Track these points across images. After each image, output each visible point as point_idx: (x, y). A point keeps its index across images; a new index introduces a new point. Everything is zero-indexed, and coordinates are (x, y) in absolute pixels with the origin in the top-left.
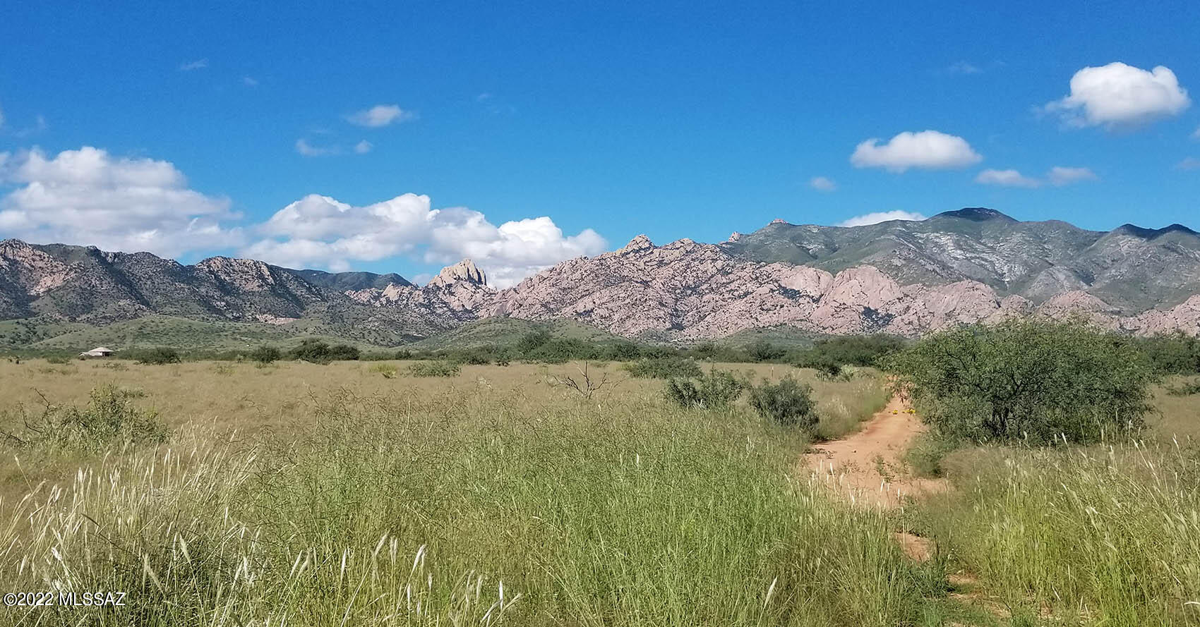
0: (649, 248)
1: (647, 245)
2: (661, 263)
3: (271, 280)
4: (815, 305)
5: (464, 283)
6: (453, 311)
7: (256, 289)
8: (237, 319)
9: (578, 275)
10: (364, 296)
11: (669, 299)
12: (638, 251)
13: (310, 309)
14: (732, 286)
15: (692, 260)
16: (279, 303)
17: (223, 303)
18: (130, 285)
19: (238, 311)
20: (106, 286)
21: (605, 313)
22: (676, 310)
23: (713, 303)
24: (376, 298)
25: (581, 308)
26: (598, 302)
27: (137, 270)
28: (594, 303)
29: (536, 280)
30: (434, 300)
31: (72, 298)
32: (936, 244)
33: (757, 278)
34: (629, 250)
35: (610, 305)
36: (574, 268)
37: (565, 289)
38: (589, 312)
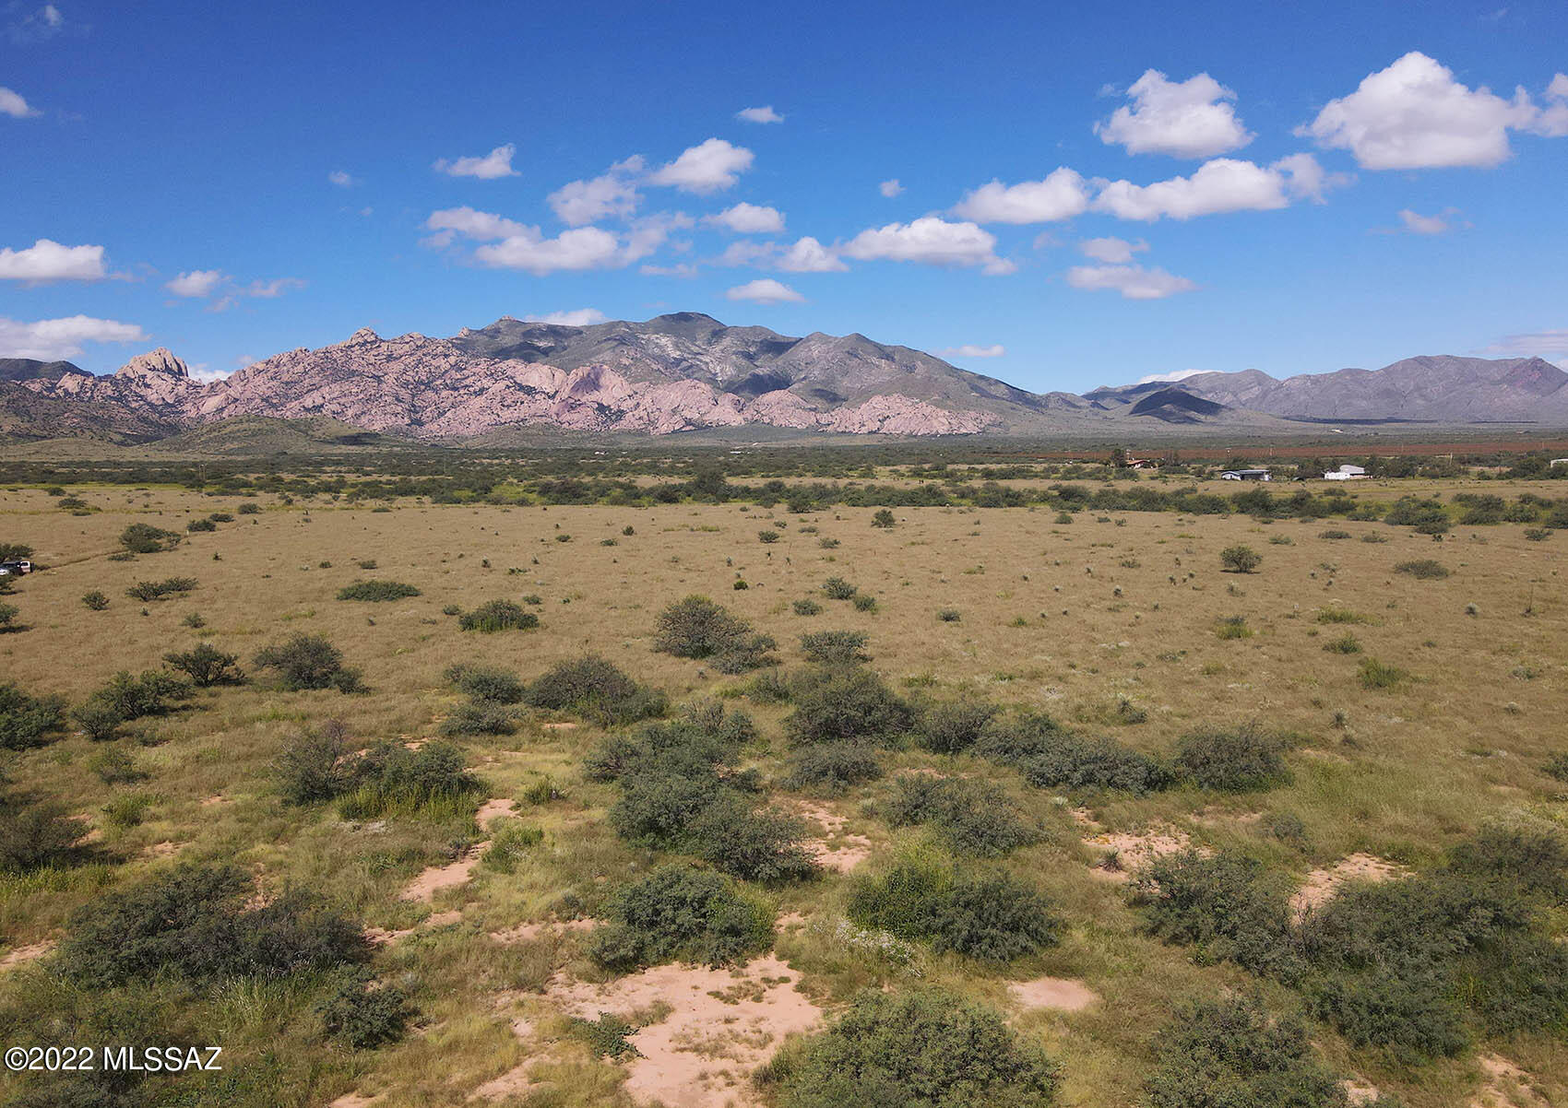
0: (375, 342)
1: (373, 338)
2: (390, 358)
4: (551, 402)
5: (161, 374)
6: (151, 405)
9: (300, 368)
10: (34, 387)
11: (404, 393)
12: (364, 345)
14: (467, 382)
15: (423, 355)
21: (335, 407)
22: (413, 406)
23: (452, 399)
24: (50, 389)
25: (308, 402)
26: (328, 397)
28: (323, 397)
29: (249, 373)
30: (126, 393)
32: (657, 345)
33: (492, 374)
34: (354, 342)
35: (342, 401)
36: (295, 361)
37: (287, 383)
38: (319, 408)
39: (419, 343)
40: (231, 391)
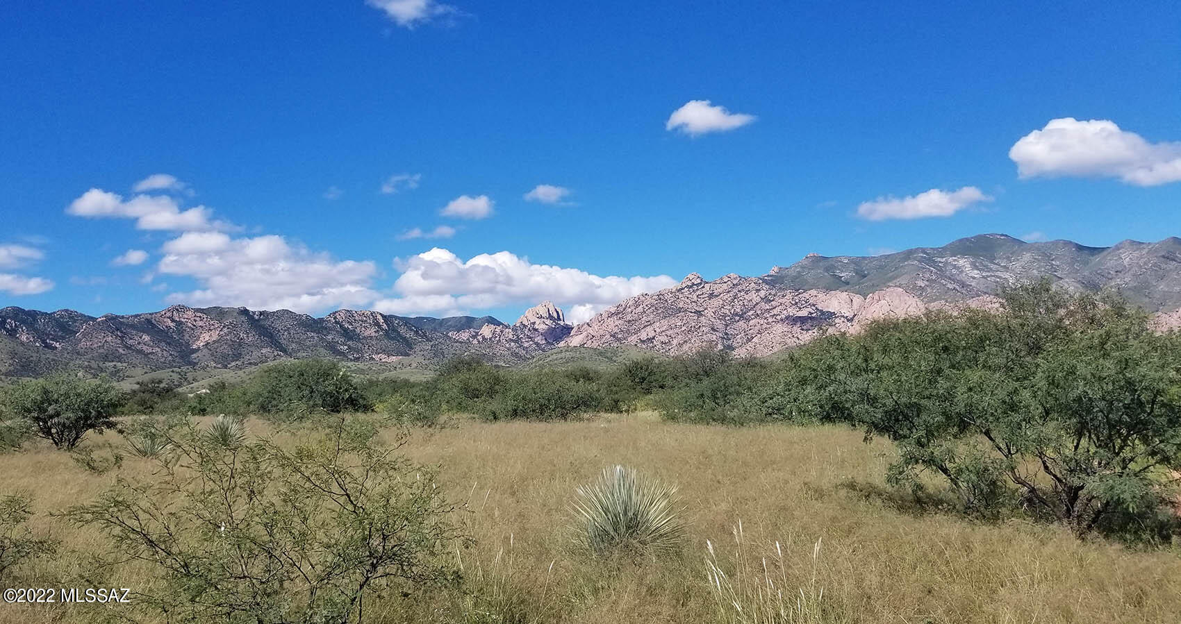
0: (701, 284)
1: (699, 281)
2: (711, 296)
3: (385, 326)
4: (849, 324)
5: (545, 320)
7: (373, 334)
8: (357, 359)
9: (640, 309)
10: (464, 336)
11: (719, 325)
12: (691, 287)
13: (417, 348)
14: (775, 312)
15: (739, 291)
16: (391, 344)
17: (346, 347)
18: (271, 336)
19: (358, 353)
20: (251, 338)
21: (665, 340)
22: (726, 334)
23: (758, 327)
24: (474, 337)
25: (644, 336)
26: (658, 330)
27: (278, 325)
28: (655, 331)
29: (605, 316)
30: (522, 336)
31: (226, 349)
32: (955, 267)
33: (796, 303)
34: (684, 286)
35: (669, 333)
36: (637, 303)
37: (629, 321)
38: (651, 340)
39: (735, 282)
40: (590, 330)
